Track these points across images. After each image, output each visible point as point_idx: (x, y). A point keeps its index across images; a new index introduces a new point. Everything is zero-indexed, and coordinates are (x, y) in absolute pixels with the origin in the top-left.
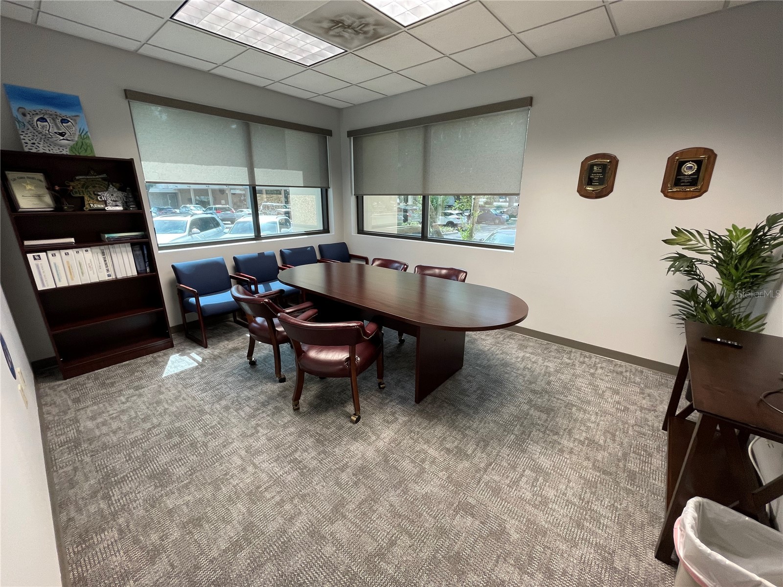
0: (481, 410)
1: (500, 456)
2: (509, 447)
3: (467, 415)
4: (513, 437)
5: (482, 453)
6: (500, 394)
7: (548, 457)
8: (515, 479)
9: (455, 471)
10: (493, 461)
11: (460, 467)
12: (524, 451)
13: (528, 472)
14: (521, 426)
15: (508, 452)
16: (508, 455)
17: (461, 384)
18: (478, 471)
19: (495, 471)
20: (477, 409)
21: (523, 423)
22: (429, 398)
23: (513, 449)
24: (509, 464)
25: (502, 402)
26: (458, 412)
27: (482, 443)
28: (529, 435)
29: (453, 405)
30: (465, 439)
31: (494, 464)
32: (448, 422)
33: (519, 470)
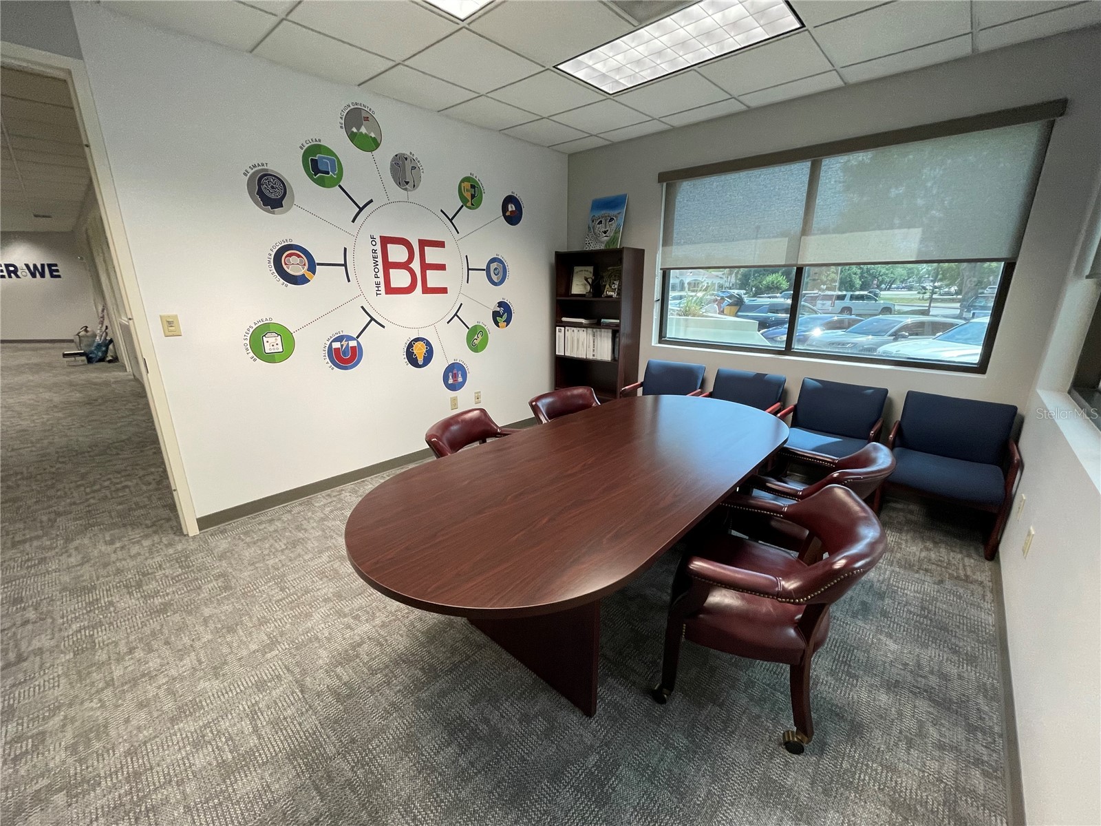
0: (426, 716)
1: (307, 711)
2: (314, 733)
3: (418, 686)
4: (330, 750)
5: (328, 686)
6: (463, 777)
7: (251, 796)
8: (258, 716)
9: (321, 647)
10: (306, 696)
11: (323, 653)
12: (292, 756)
13: (254, 741)
14: (349, 783)
15: (307, 726)
16: (300, 724)
17: (519, 699)
18: (304, 672)
19: (289, 694)
20: (428, 708)
21: (354, 790)
22: (479, 637)
23: (307, 739)
24: (285, 718)
25: (433, 769)
26: (432, 673)
27: (345, 691)
28: (317, 788)
29: (451, 671)
30: (366, 670)
31: (301, 696)
32: (413, 655)
33: (266, 731)
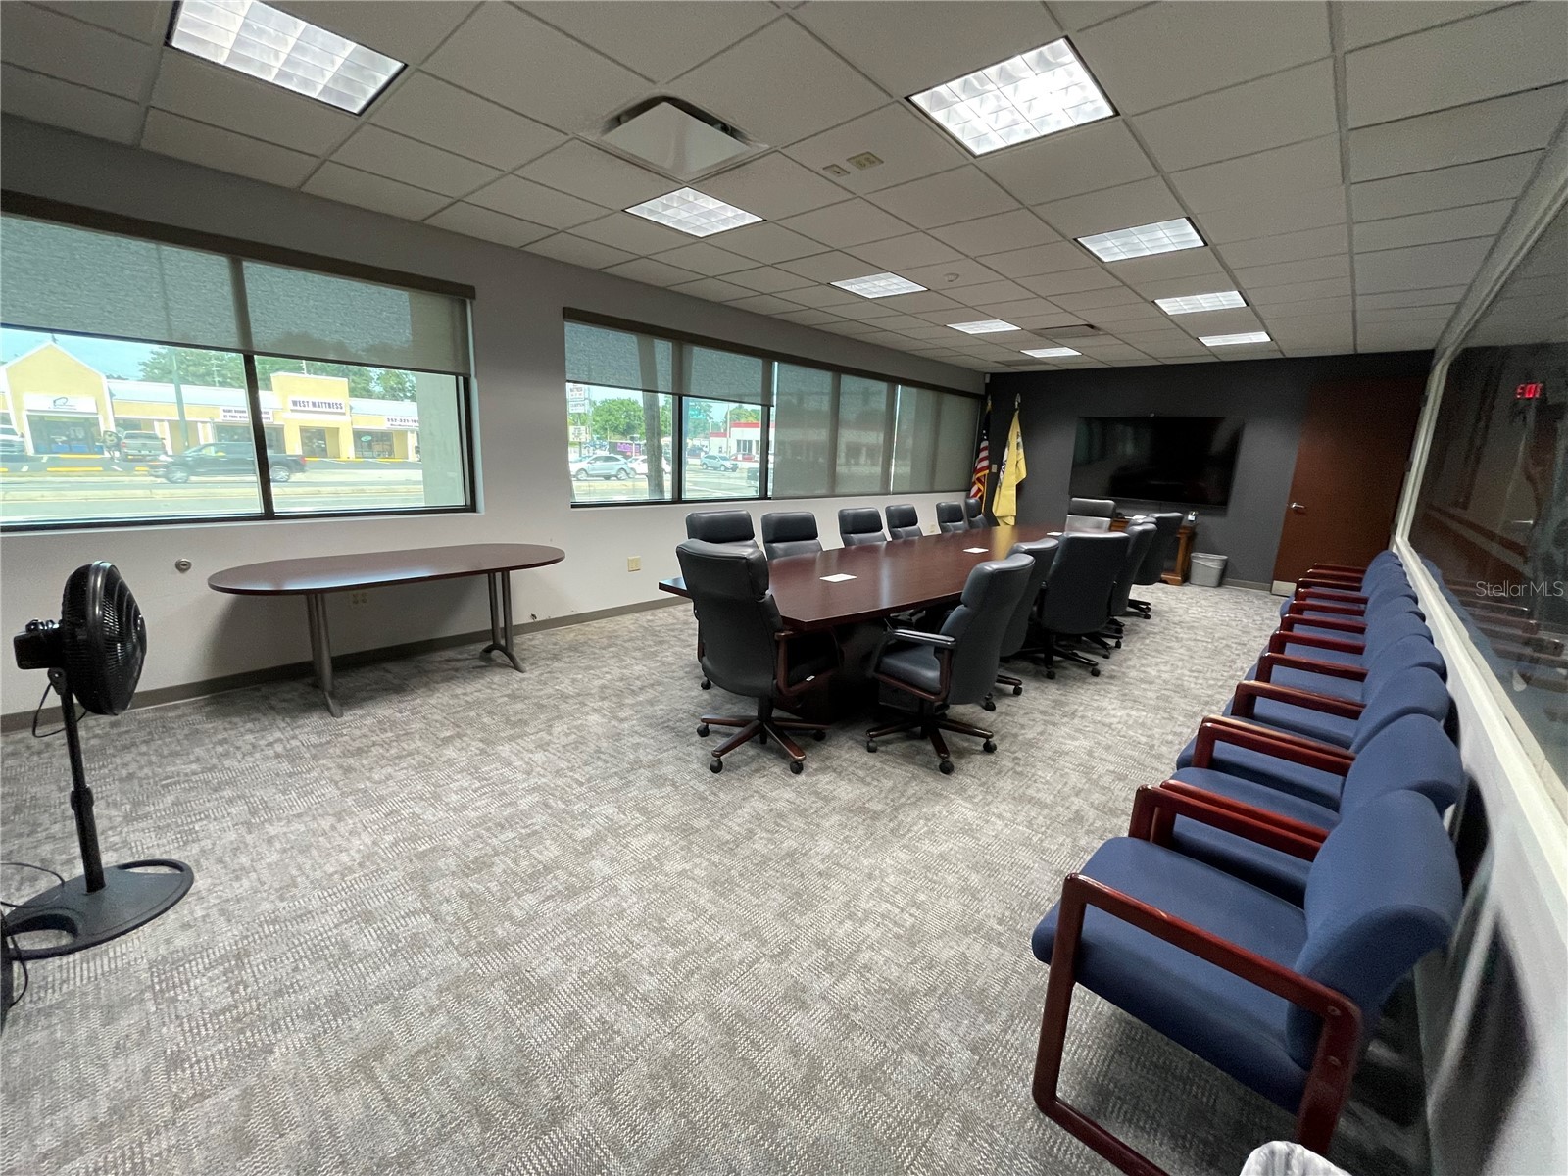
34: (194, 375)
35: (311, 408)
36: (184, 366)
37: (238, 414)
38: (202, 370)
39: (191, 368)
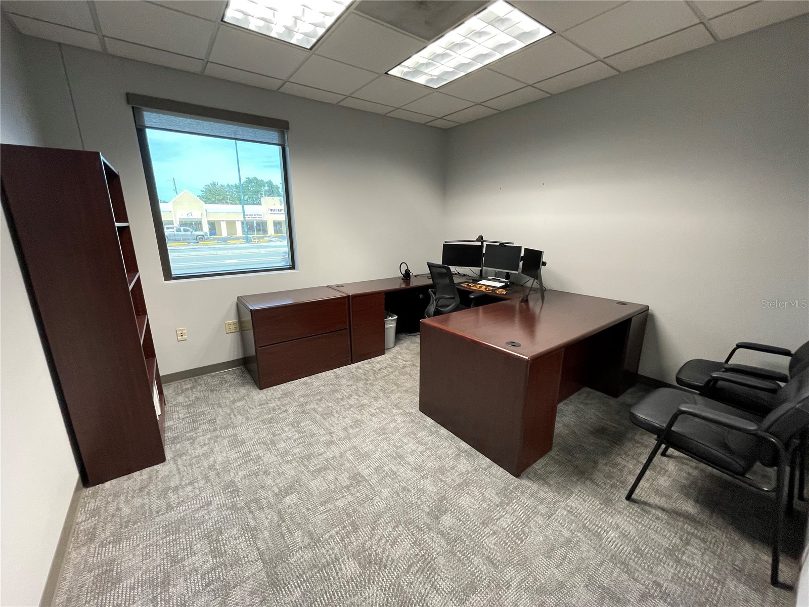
34: (218, 200)
35: (277, 212)
36: (214, 196)
37: (250, 216)
38: (221, 197)
39: (217, 197)
